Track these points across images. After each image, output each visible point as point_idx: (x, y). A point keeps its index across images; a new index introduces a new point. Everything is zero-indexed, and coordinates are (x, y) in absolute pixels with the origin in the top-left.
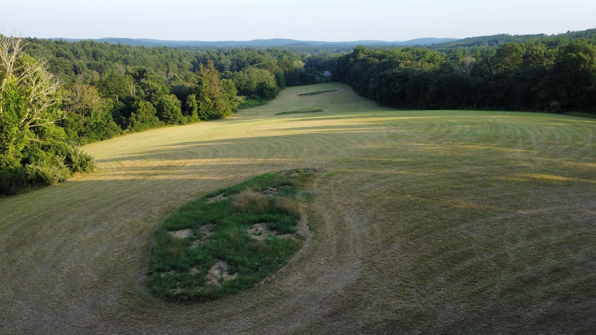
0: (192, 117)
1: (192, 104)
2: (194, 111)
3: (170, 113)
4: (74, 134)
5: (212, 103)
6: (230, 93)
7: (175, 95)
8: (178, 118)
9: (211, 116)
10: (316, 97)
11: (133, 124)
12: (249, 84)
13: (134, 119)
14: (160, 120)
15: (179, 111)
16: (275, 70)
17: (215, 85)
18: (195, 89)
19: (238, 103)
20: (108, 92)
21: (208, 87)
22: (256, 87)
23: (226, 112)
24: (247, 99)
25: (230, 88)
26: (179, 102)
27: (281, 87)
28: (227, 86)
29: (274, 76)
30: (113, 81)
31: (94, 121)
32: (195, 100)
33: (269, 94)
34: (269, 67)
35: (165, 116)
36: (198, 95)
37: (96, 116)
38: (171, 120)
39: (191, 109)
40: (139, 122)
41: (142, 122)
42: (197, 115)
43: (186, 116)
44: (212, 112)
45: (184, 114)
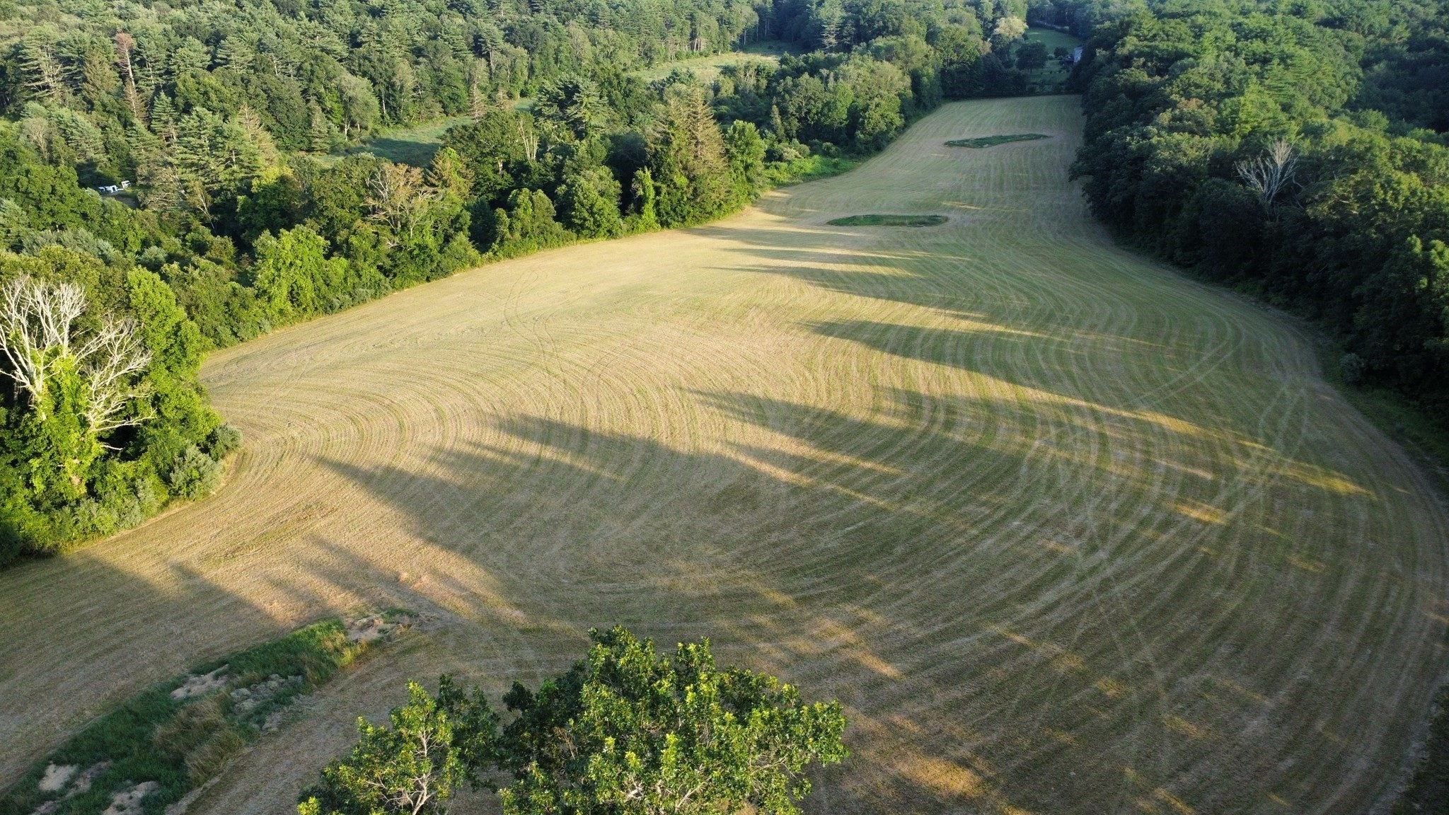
0: (641, 218)
1: (644, 190)
2: (647, 206)
3: (586, 215)
4: (370, 272)
5: (688, 187)
6: (749, 154)
7: (607, 169)
8: (605, 224)
9: (684, 217)
10: (984, 154)
11: (502, 241)
12: (829, 110)
13: (506, 230)
14: (567, 229)
15: (609, 207)
16: (916, 63)
17: (702, 143)
18: (654, 156)
19: (784, 165)
20: (478, 153)
21: (684, 151)
22: (845, 116)
23: (725, 206)
24: (811, 155)
25: (747, 144)
26: (615, 187)
27: (925, 107)
28: (740, 139)
29: (908, 81)
30: (488, 128)
31: (415, 241)
32: (649, 182)
33: (866, 143)
34: (902, 55)
35: (577, 221)
36: (658, 170)
37: (421, 229)
38: (588, 228)
39: (641, 202)
40: (517, 235)
41: (524, 235)
42: (653, 215)
43: (628, 218)
44: (687, 207)
45: (627, 212)
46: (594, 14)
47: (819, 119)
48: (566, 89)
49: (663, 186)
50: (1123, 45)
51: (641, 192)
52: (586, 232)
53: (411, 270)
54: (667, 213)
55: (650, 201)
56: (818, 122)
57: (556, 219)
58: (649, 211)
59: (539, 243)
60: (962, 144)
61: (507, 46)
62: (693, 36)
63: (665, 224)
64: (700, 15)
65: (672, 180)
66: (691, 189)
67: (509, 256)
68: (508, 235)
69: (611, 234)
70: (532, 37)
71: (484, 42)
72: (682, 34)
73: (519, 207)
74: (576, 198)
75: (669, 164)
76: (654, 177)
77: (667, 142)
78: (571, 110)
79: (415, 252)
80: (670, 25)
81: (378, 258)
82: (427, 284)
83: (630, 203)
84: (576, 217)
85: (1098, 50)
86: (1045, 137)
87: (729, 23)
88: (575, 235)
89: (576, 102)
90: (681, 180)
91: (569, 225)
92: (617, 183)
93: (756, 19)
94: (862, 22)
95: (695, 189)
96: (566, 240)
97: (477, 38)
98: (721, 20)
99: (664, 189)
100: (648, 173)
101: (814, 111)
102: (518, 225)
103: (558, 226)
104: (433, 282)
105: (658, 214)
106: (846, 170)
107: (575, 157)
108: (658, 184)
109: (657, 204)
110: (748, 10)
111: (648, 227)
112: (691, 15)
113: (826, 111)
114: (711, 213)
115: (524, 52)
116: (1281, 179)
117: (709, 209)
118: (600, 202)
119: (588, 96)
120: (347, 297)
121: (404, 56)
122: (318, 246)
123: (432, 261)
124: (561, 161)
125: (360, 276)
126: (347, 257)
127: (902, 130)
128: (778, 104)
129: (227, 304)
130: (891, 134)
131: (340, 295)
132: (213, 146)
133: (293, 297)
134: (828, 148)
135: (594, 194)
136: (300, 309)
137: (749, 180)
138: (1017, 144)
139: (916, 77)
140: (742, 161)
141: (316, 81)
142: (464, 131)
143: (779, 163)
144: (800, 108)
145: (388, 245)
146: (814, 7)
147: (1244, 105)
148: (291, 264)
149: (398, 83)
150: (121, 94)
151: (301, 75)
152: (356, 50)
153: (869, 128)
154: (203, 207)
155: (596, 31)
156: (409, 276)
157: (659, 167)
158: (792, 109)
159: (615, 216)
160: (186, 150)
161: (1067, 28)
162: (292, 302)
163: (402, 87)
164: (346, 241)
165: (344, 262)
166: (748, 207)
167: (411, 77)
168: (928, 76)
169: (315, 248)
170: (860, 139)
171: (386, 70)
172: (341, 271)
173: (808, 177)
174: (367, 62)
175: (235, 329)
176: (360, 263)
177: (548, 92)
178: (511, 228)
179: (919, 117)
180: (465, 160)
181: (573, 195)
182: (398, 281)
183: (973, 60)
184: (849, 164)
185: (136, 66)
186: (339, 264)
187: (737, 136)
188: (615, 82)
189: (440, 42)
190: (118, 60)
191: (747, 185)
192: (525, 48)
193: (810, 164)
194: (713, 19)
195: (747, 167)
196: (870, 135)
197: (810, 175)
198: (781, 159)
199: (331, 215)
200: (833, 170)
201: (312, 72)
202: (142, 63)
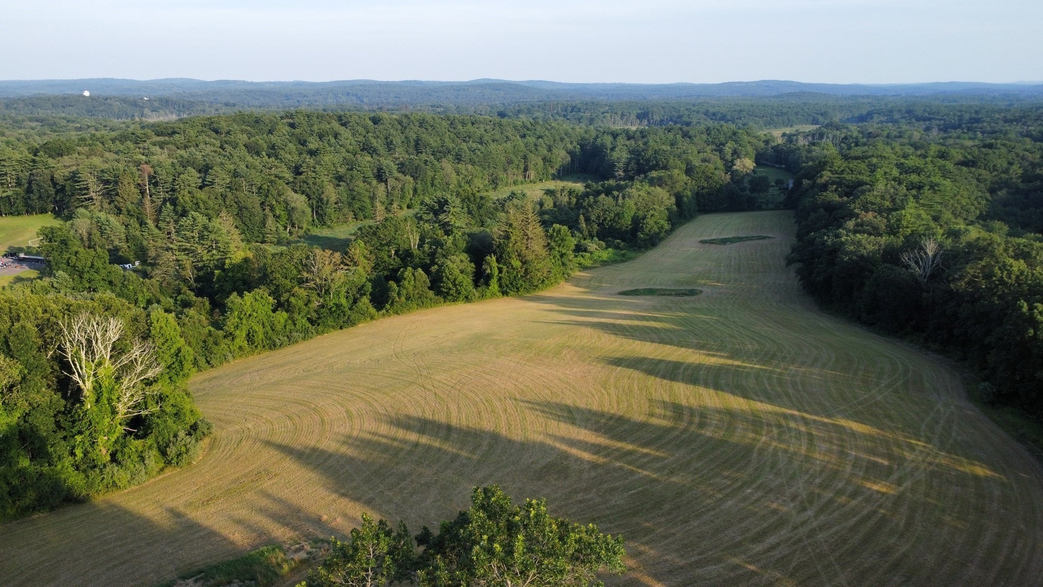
0: (488, 289)
1: (491, 270)
2: (492, 280)
3: (451, 285)
4: (302, 321)
5: (521, 268)
6: (563, 246)
7: (466, 255)
8: (464, 292)
9: (518, 289)
10: (726, 249)
11: (392, 303)
12: (619, 219)
13: (396, 295)
14: (437, 295)
15: (467, 281)
16: (679, 188)
17: (532, 239)
18: (498, 247)
19: (588, 255)
20: (378, 244)
21: (519, 244)
22: (630, 223)
23: (546, 282)
24: (606, 248)
25: (562, 240)
26: (471, 267)
27: (685, 218)
28: (557, 236)
29: (673, 200)
30: (386, 228)
31: (334, 301)
32: (495, 264)
33: (645, 240)
34: (668, 183)
35: (444, 290)
36: (501, 257)
37: (338, 293)
38: (452, 295)
39: (489, 277)
40: (403, 299)
41: (408, 299)
42: (497, 287)
43: (479, 289)
44: (520, 282)
45: (479, 284)
46: (458, 155)
47: (612, 224)
48: (439, 202)
49: (505, 267)
50: (821, 177)
51: (488, 271)
52: (450, 297)
53: (330, 322)
54: (507, 286)
55: (495, 277)
56: (611, 227)
57: (430, 288)
58: (494, 285)
59: (418, 305)
60: (711, 242)
61: (400, 175)
62: (526, 170)
63: (505, 294)
64: (531, 156)
65: (510, 263)
66: (523, 269)
67: (397, 313)
68: (397, 299)
69: (467, 299)
70: (416, 169)
71: (384, 173)
72: (518, 167)
73: (405, 279)
74: (444, 274)
75: (508, 252)
76: (498, 261)
77: (507, 237)
78: (442, 217)
79: (333, 309)
80: (510, 162)
81: (308, 312)
82: (340, 331)
83: (481, 278)
84: (444, 287)
85: (804, 180)
86: (769, 237)
87: (551, 161)
88: (442, 300)
89: (446, 211)
90: (516, 263)
91: (439, 292)
92: (473, 265)
93: (569, 159)
94: (641, 161)
95: (526, 270)
96: (437, 303)
97: (379, 170)
98: (545, 159)
99: (505, 269)
100: (494, 258)
101: (609, 219)
102: (404, 292)
103: (431, 294)
104: (345, 330)
105: (500, 286)
106: (631, 259)
107: (445, 247)
108: (501, 266)
109: (500, 279)
110: (563, 153)
111: (493, 295)
112: (525, 156)
113: (616, 219)
114: (537, 286)
115: (411, 179)
116: (932, 265)
117: (535, 283)
118: (461, 277)
119: (454, 207)
120: (286, 338)
121: (330, 181)
122: (269, 303)
123: (344, 315)
124: (435, 250)
125: (295, 325)
126: (287, 311)
127: (669, 232)
128: (583, 214)
129: (205, 342)
130: (662, 235)
131: (281, 338)
132: (202, 237)
133: (250, 338)
134: (619, 244)
135: (457, 272)
136: (253, 346)
137: (564, 264)
138: (749, 242)
139: (679, 198)
140: (559, 251)
141: (270, 196)
142: (369, 229)
143: (584, 253)
144: (599, 217)
145: (315, 304)
146: (609, 151)
147: (905, 216)
148: (250, 315)
149: (325, 199)
150: (141, 203)
151: (261, 193)
152: (298, 177)
153: (646, 231)
154: (190, 278)
155: (460, 166)
156: (329, 326)
157: (502, 254)
158: (593, 218)
159: (471, 287)
160: (182, 240)
161: (783, 166)
162: (248, 341)
163: (328, 201)
164: (288, 301)
165: (285, 315)
166: (562, 283)
167: (334, 194)
168: (687, 196)
169: (266, 304)
170: (641, 237)
171: (318, 190)
172: (283, 321)
173: (605, 263)
174: (305, 185)
175: (208, 359)
176: (296, 316)
177: (427, 205)
178: (399, 294)
179: (681, 224)
180: (370, 248)
181: (442, 272)
182: (320, 328)
183: (718, 186)
184: (632, 254)
185: (152, 186)
186: (282, 316)
187: (555, 234)
188: (472, 199)
189: (355, 172)
190: (140, 182)
191: (562, 268)
192: (412, 176)
193: (605, 255)
194: (540, 158)
195: (562, 256)
196: (648, 235)
197: (606, 261)
198: (585, 250)
199: (277, 283)
200: (622, 258)
201: (268, 191)
202: (156, 184)
